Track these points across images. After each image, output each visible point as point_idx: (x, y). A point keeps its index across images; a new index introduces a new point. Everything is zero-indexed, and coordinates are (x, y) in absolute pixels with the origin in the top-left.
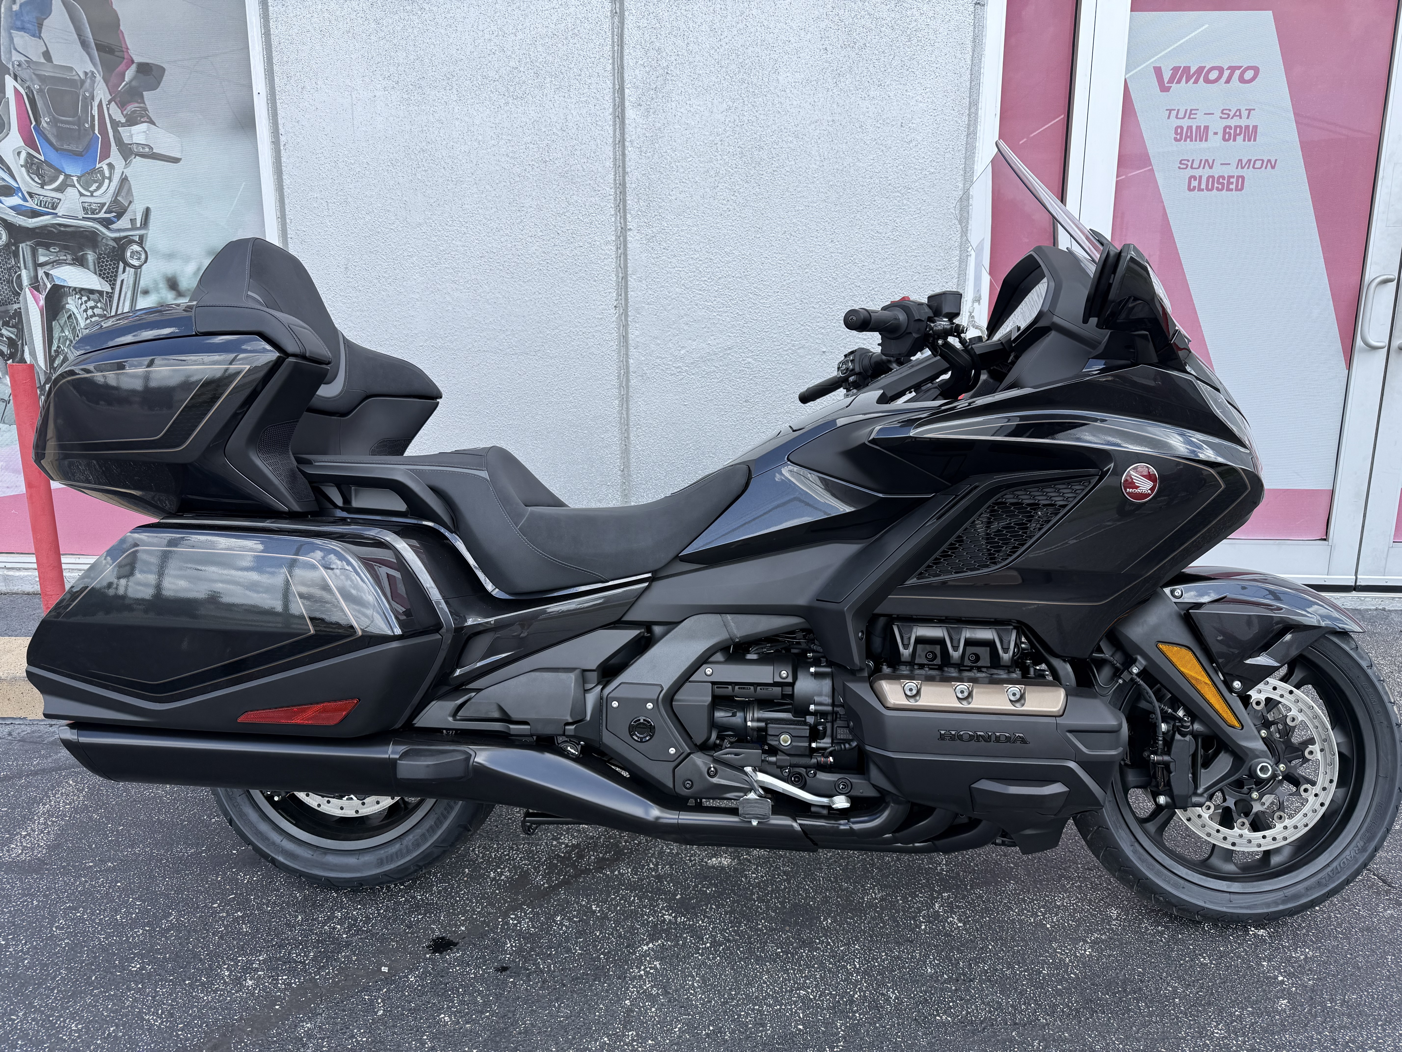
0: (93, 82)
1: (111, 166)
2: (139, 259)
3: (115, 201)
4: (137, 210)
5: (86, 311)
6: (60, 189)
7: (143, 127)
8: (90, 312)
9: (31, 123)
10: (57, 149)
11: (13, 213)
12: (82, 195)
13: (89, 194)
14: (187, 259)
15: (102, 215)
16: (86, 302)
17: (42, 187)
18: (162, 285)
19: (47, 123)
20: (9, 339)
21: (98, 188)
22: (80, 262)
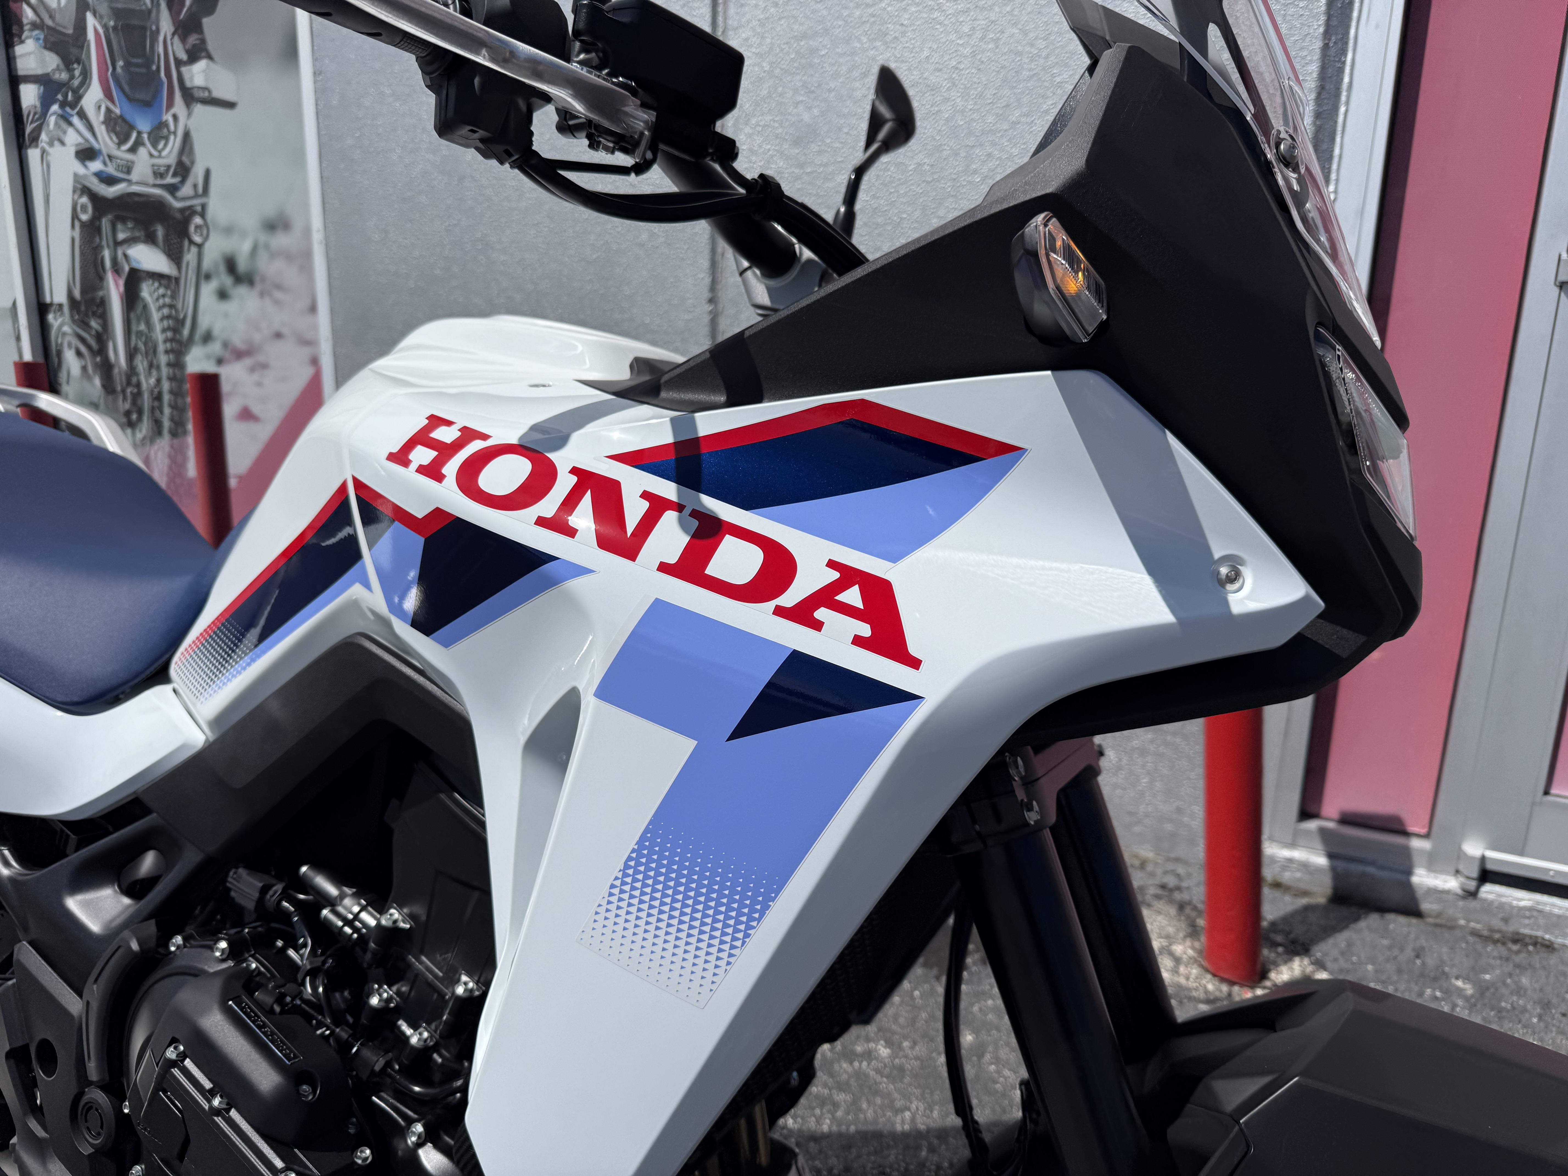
0: (158, 11)
1: (175, 117)
2: (201, 235)
3: (180, 163)
4: (198, 172)
5: (157, 299)
6: (133, 150)
8: (161, 301)
9: (108, 70)
10: (130, 99)
11: (95, 181)
12: (151, 155)
13: (155, 153)
14: (243, 234)
15: (169, 180)
16: (158, 288)
17: (119, 148)
18: (222, 268)
19: (122, 66)
20: (96, 331)
21: (165, 145)
22: (150, 239)
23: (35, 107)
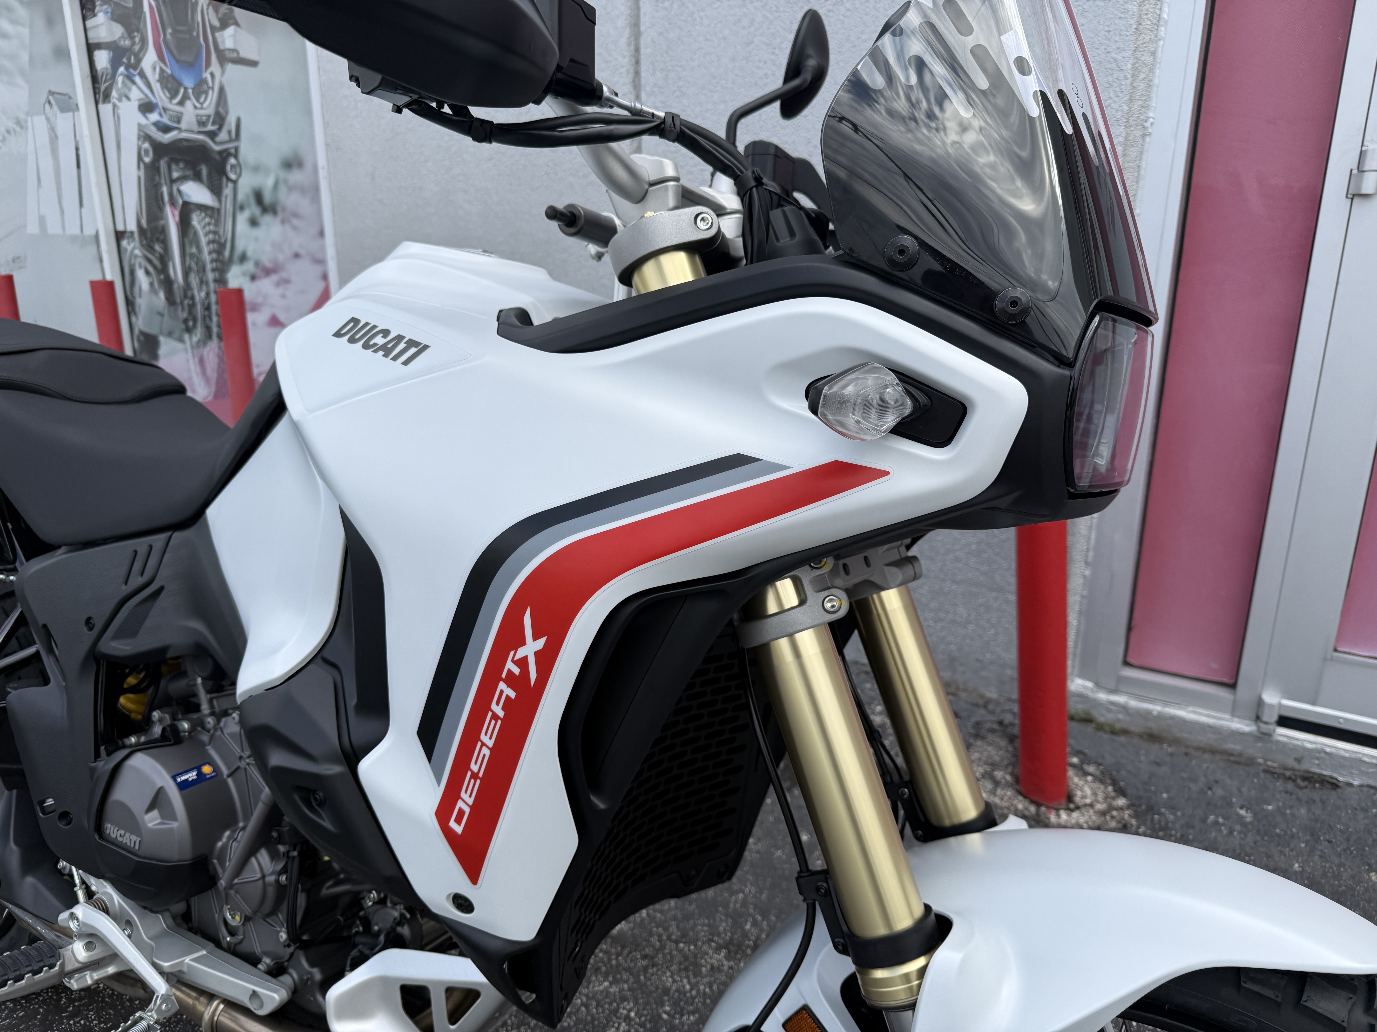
1: (212, 75)
2: (236, 173)
3: (217, 114)
4: (231, 121)
5: (204, 227)
6: (181, 103)
7: (231, 30)
8: (207, 228)
10: (177, 61)
11: (153, 129)
12: (196, 107)
13: (198, 105)
14: (267, 172)
15: (210, 127)
17: (171, 102)
18: (252, 200)
19: (171, 34)
20: (160, 254)
21: (206, 98)
22: (197, 177)
23: (107, 69)
